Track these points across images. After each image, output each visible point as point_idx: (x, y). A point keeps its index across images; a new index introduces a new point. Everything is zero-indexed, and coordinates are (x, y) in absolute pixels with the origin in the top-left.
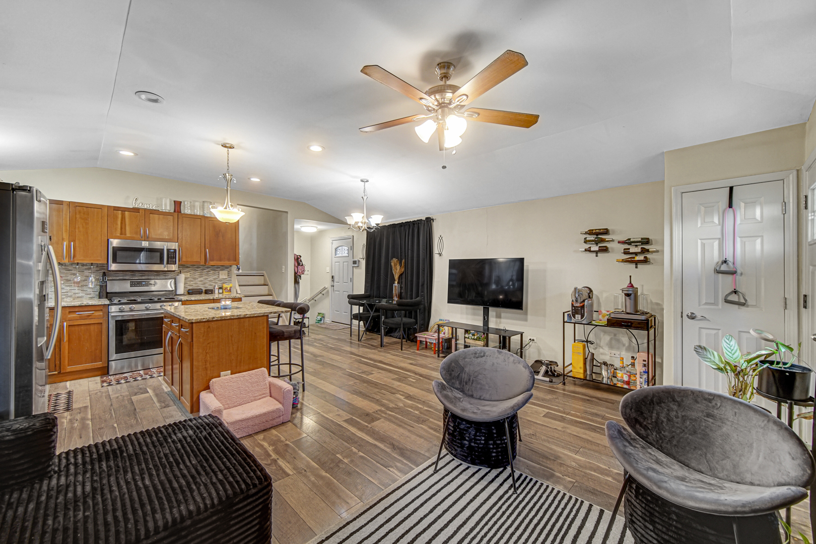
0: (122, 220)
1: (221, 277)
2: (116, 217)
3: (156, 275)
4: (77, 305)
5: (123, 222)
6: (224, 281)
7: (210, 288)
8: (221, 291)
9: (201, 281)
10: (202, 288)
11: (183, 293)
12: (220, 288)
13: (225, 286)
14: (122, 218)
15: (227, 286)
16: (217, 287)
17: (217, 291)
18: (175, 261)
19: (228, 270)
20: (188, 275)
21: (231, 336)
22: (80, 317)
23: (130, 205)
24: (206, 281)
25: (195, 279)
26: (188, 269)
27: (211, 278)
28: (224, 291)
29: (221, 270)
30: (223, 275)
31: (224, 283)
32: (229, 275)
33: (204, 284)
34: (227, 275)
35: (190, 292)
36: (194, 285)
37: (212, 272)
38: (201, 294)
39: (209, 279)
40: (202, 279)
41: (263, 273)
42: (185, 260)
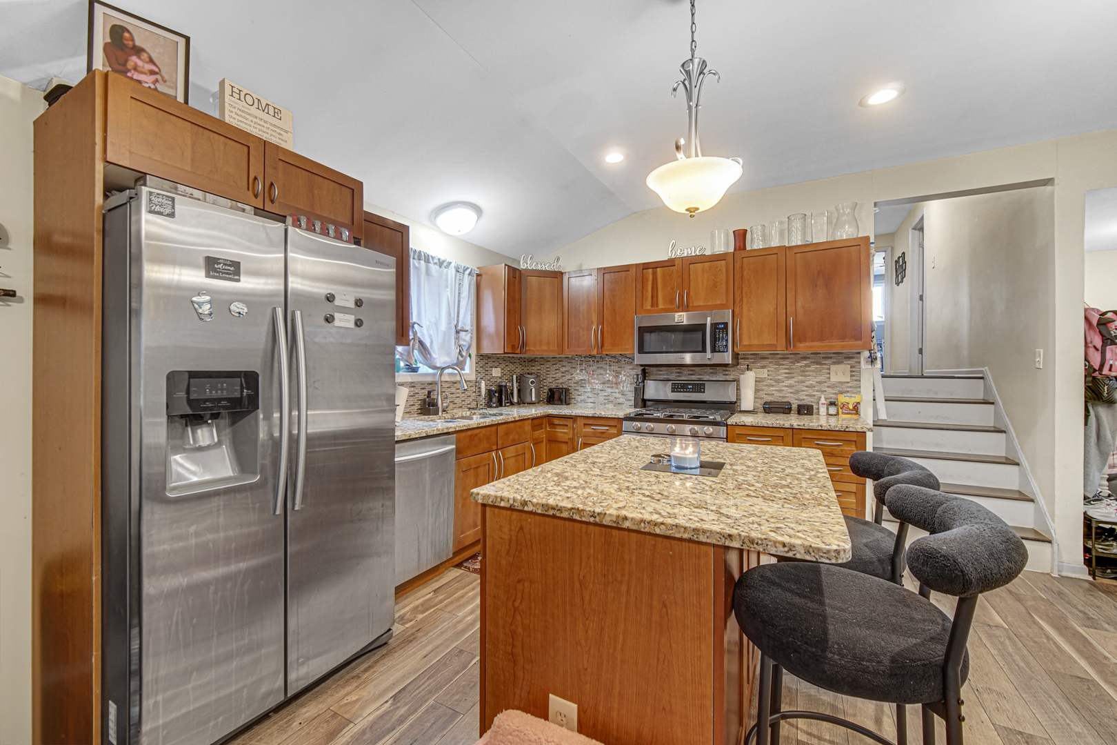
0: (653, 284)
1: (835, 378)
2: (644, 280)
3: (712, 373)
4: (590, 415)
5: (655, 286)
6: (842, 389)
7: (807, 401)
8: (832, 410)
9: (790, 386)
10: (792, 401)
11: (752, 409)
12: (833, 404)
13: (842, 399)
14: (653, 280)
15: (847, 399)
16: (823, 400)
17: (823, 410)
18: (726, 346)
19: (852, 362)
20: (764, 373)
21: (581, 582)
22: (594, 433)
23: (663, 257)
24: (801, 387)
25: (778, 381)
26: (764, 363)
27: (812, 381)
28: (840, 410)
29: (834, 363)
30: (839, 374)
31: (841, 393)
32: (855, 373)
33: (797, 392)
34: (849, 374)
35: (770, 408)
36: (776, 396)
37: (813, 367)
38: (789, 413)
39: (807, 383)
40: (791, 382)
41: (981, 372)
42: (747, 343)
